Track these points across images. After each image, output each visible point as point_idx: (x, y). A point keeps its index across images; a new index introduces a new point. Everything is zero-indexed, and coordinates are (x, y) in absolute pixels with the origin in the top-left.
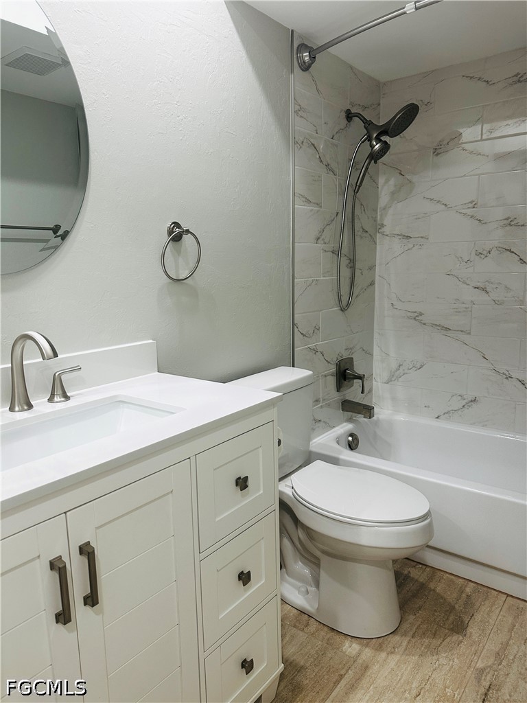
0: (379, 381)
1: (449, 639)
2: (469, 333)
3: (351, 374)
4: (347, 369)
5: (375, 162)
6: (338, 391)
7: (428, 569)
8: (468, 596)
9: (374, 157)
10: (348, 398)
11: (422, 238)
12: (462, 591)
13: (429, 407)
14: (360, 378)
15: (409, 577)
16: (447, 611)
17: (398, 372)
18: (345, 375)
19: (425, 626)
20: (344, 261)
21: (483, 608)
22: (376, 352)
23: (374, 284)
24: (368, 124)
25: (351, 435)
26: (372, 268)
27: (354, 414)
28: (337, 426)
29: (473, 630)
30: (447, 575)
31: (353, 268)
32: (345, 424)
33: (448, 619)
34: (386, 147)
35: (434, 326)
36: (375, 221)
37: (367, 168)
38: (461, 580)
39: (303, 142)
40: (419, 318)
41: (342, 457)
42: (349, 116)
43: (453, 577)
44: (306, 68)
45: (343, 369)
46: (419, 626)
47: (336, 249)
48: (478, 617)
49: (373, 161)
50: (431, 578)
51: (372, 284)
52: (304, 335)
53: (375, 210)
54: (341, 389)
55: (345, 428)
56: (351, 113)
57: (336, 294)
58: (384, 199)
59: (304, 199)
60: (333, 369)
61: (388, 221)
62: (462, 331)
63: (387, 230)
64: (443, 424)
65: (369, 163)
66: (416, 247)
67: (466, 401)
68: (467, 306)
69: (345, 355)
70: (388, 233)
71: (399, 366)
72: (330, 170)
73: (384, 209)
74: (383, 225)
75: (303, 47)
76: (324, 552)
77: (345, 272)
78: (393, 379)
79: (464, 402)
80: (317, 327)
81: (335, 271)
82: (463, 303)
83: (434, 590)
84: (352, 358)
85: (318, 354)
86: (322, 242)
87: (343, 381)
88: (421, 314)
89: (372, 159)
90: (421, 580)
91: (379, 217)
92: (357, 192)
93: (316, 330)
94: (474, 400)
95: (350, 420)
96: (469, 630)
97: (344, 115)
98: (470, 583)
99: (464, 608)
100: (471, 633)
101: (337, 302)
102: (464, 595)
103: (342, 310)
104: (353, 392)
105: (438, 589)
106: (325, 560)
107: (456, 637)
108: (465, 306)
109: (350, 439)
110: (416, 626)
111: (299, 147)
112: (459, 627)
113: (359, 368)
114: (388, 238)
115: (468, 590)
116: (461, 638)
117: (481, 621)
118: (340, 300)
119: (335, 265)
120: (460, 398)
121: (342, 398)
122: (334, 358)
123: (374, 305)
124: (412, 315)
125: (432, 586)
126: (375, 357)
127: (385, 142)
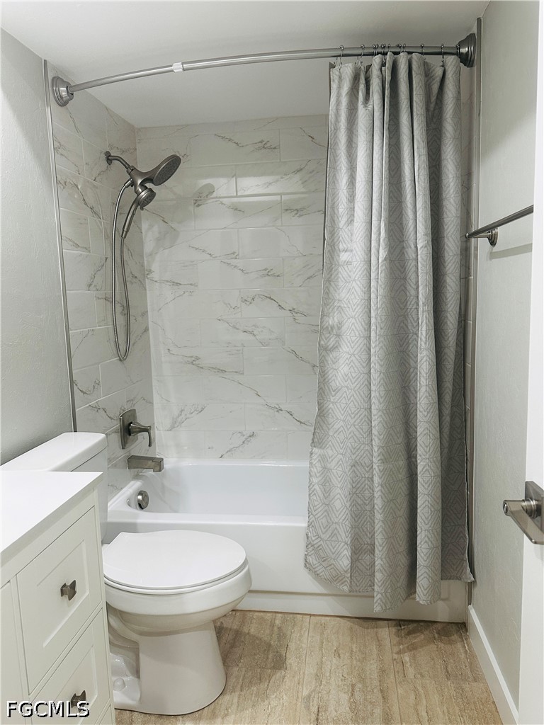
0: (161, 429)
1: (273, 678)
2: (243, 374)
3: (136, 428)
4: (131, 423)
5: (142, 209)
6: (123, 448)
7: (238, 614)
8: (279, 628)
9: (140, 204)
10: (133, 453)
11: (191, 284)
12: (272, 625)
13: (212, 448)
14: (146, 430)
15: (223, 628)
16: (265, 650)
17: (180, 417)
18: (129, 429)
19: (250, 674)
20: (119, 309)
21: (294, 635)
22: (156, 400)
23: (148, 330)
24: (131, 170)
25: (140, 493)
26: (145, 314)
27: (140, 470)
28: (125, 487)
29: (291, 661)
30: (257, 614)
31: (128, 314)
32: (132, 482)
33: (268, 658)
34: (152, 195)
35: (211, 369)
36: (143, 266)
37: (133, 214)
38: (269, 615)
39: (65, 182)
40: (197, 362)
41: (139, 521)
42: (109, 159)
43: (262, 614)
44: (63, 103)
45: (126, 423)
46: (244, 676)
47: (109, 296)
48: (292, 646)
49: (139, 207)
50: (243, 622)
51: (146, 330)
52: (84, 393)
53: (142, 256)
54: (127, 445)
55: (133, 486)
56: (110, 156)
57: (113, 344)
58: (149, 246)
59: (72, 243)
60: (117, 425)
61: (155, 267)
62: (236, 372)
63: (155, 276)
64: (227, 463)
65: (136, 209)
66: (187, 294)
67: (245, 437)
68: (238, 348)
69: (127, 407)
70: (156, 279)
71: (181, 411)
72: (95, 213)
73: (151, 255)
74: (150, 271)
75: (57, 81)
76: (142, 634)
77: (121, 320)
78: (176, 425)
79: (243, 439)
80: (97, 382)
81: (110, 319)
82: (235, 346)
83: (248, 633)
84: (135, 410)
85: (101, 411)
86: (94, 289)
87: (128, 436)
88: (198, 358)
89: (139, 204)
90: (235, 627)
91: (145, 262)
92: (125, 237)
93: (97, 385)
94: (252, 435)
95: (137, 477)
96: (288, 662)
97: (104, 157)
98: (277, 615)
99: (278, 641)
100: (291, 664)
101: (115, 352)
102: (275, 628)
103: (120, 360)
104: (139, 446)
105: (252, 631)
106: (144, 642)
107: (279, 674)
108: (236, 348)
109: (140, 497)
110: (242, 677)
111: (62, 187)
112: (279, 663)
113: (142, 421)
114: (157, 284)
115: (277, 622)
116: (283, 673)
117: (296, 649)
118: (118, 350)
119: (109, 313)
120: (239, 435)
121: (127, 454)
122: (116, 413)
123: (150, 352)
124: (189, 359)
125: (245, 630)
126: (156, 406)
127: (151, 190)
